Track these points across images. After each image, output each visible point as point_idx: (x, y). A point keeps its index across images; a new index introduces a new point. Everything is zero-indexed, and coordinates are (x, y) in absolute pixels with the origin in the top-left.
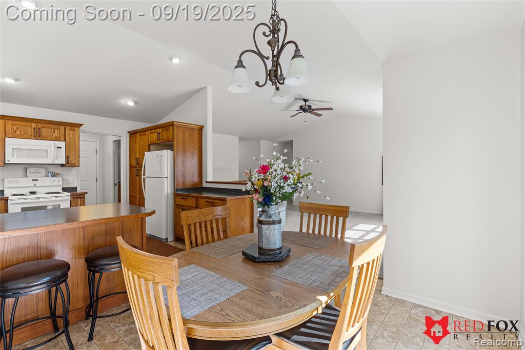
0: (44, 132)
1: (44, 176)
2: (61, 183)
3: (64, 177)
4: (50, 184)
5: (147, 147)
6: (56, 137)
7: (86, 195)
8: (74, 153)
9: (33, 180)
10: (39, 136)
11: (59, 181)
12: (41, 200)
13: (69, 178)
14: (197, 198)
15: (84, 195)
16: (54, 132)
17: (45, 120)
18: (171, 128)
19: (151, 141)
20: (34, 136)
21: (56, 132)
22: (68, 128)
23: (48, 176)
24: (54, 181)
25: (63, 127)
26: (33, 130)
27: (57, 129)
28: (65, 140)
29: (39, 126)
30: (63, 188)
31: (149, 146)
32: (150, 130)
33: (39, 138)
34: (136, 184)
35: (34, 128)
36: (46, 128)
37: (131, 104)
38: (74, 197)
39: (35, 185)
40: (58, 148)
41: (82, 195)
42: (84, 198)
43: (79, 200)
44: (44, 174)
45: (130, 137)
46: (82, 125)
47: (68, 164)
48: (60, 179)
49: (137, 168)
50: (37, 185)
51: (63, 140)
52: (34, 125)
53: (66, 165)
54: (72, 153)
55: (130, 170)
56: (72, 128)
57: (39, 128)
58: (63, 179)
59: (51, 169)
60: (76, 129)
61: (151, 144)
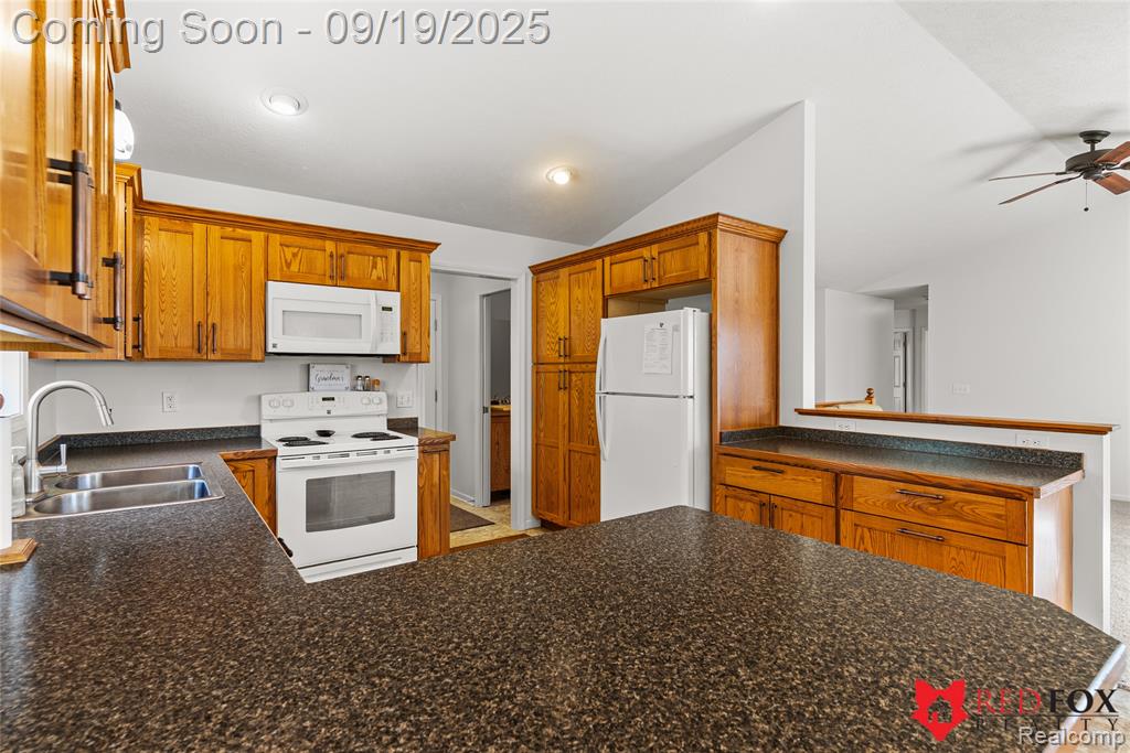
0: (355, 264)
1: (347, 388)
2: (384, 408)
3: (391, 391)
5: (600, 303)
6: (379, 278)
7: (451, 443)
8: (417, 326)
9: (324, 399)
10: (342, 278)
11: (381, 402)
12: (353, 457)
13: (400, 393)
14: (838, 476)
15: (447, 442)
16: (374, 266)
17: (355, 233)
18: (703, 237)
19: (616, 283)
20: (331, 277)
21: (379, 266)
22: (405, 254)
23: (354, 389)
24: (371, 401)
25: (394, 251)
26: (328, 259)
27: (381, 257)
28: (398, 290)
29: (343, 248)
30: (389, 421)
31: (605, 300)
32: (611, 253)
33: (342, 283)
34: (556, 410)
35: (331, 256)
37: (561, 178)
38: (426, 448)
39: (329, 412)
40: (384, 309)
41: (444, 443)
42: (447, 450)
43: (437, 456)
44: (347, 382)
45: (537, 283)
46: (437, 245)
47: (404, 354)
48: (382, 395)
49: (561, 367)
50: (333, 413)
51: (394, 286)
52: (330, 246)
53: (402, 358)
54: (413, 324)
55: (537, 373)
56: (416, 254)
57: (342, 256)
58: (389, 397)
59: (364, 369)
60: (424, 255)
61: (613, 296)
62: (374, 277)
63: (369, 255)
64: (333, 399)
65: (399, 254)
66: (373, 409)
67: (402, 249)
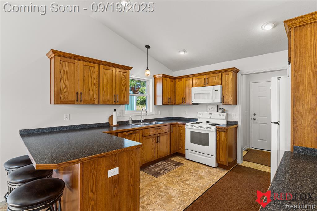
4: (219, 117)
9: (210, 114)
11: (223, 115)
16: (216, 79)
17: (210, 72)
21: (217, 79)
29: (208, 76)
36: (211, 77)
39: (210, 117)
40: (216, 90)
52: (205, 77)
56: (227, 73)
62: (215, 82)
63: (214, 76)
64: (212, 114)
65: (222, 74)
66: (221, 117)
67: (222, 72)
